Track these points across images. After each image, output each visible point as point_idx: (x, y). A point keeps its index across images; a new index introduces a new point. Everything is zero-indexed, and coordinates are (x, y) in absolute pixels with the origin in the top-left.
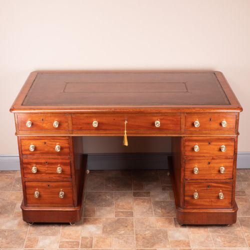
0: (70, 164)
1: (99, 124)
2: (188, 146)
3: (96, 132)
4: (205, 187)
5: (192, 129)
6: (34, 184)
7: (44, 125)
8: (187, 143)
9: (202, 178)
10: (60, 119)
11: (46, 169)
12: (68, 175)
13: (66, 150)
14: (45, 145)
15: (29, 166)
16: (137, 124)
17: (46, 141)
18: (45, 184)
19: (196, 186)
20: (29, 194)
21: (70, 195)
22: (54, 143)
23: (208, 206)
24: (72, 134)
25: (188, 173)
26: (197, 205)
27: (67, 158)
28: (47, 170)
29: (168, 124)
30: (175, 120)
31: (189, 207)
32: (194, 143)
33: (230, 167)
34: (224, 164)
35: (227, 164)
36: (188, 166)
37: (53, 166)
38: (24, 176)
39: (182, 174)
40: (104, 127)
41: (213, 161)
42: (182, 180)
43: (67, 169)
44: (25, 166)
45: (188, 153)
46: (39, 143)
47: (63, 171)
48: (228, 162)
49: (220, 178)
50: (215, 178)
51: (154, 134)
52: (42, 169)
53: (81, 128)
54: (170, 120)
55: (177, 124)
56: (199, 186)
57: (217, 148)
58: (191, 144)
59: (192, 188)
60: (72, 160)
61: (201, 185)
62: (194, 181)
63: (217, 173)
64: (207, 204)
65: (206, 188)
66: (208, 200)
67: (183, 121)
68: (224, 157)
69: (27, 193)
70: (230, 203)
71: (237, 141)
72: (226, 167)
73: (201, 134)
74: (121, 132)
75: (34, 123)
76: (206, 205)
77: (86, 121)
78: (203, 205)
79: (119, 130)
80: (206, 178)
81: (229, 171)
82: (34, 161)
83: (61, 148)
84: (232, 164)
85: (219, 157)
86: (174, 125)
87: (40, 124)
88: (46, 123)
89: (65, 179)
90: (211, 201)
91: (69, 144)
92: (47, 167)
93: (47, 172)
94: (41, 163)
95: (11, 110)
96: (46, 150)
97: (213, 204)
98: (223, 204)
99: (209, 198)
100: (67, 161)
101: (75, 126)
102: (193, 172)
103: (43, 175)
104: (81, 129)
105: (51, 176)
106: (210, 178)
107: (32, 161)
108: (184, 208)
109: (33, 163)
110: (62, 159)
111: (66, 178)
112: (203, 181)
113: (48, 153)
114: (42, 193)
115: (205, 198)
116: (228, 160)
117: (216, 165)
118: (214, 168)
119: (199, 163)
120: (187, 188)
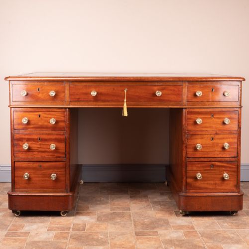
0: (64, 141)
1: (97, 93)
2: (190, 119)
3: (95, 103)
4: (208, 166)
5: (194, 100)
6: (24, 164)
7: (40, 95)
8: (189, 116)
9: (206, 156)
10: (57, 89)
11: (39, 146)
12: (62, 153)
13: (62, 124)
14: (40, 119)
15: (20, 143)
16: (137, 94)
17: (40, 113)
18: (36, 165)
19: (199, 165)
20: (18, 177)
21: (62, 178)
22: (49, 116)
23: (213, 189)
24: (69, 105)
25: (190, 151)
26: (200, 188)
27: (62, 133)
28: (40, 148)
29: (169, 94)
30: (177, 90)
31: (191, 191)
32: (196, 116)
33: (235, 142)
34: (228, 140)
35: (231, 140)
36: (190, 142)
37: (47, 143)
38: (14, 154)
39: (184, 152)
40: (103, 98)
41: (217, 136)
42: (184, 159)
43: (62, 146)
44: (16, 142)
45: (191, 128)
46: (33, 116)
47: (56, 149)
48: (232, 138)
49: (224, 156)
50: (219, 156)
51: (155, 105)
52: (35, 146)
53: (79, 98)
54: (171, 90)
55: (179, 94)
56: (202, 165)
57: (220, 121)
58: (193, 116)
59: (195, 168)
60: (67, 136)
61: (204, 165)
62: (197, 160)
63: (221, 150)
64: (211, 187)
65: (209, 168)
66: (212, 182)
67: (185, 91)
68: (228, 132)
69: (16, 175)
70: (235, 186)
71: (241, 114)
72: (230, 144)
73: (204, 106)
74: (120, 103)
75: (29, 93)
76: (210, 189)
77: (84, 91)
78: (206, 188)
79: (118, 101)
80: (209, 156)
81: (233, 148)
82: (27, 137)
83: (57, 122)
84: (236, 140)
85: (222, 132)
86: (175, 97)
87: (36, 94)
88: (43, 93)
89: (58, 159)
90: (216, 184)
91: (64, 117)
92: (40, 144)
93: (40, 149)
94: (33, 140)
95: (6, 79)
96: (40, 124)
97: (217, 187)
98: (228, 187)
99: (213, 180)
100: (62, 137)
101: (72, 97)
102: (195, 149)
103: (34, 153)
104: (78, 100)
105: (44, 154)
106: (214, 156)
107: (23, 137)
108: (186, 193)
109: (24, 139)
110: (57, 135)
111: (60, 157)
112: (206, 160)
113: (41, 127)
114: (33, 176)
115: (209, 180)
116: (232, 136)
117: (219, 141)
118: (217, 144)
119: (202, 138)
120: (189, 168)
